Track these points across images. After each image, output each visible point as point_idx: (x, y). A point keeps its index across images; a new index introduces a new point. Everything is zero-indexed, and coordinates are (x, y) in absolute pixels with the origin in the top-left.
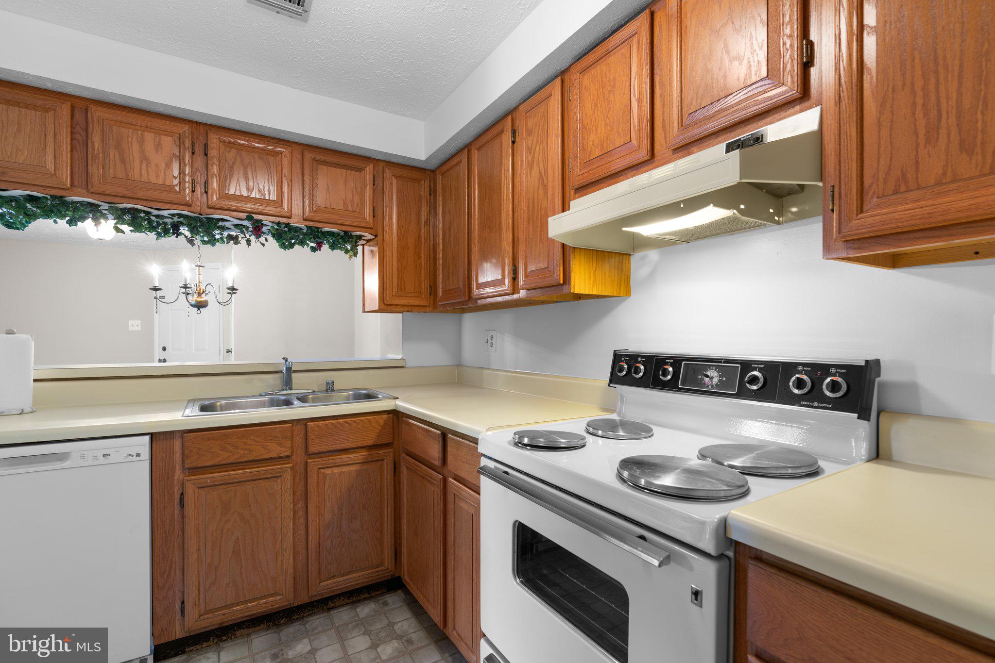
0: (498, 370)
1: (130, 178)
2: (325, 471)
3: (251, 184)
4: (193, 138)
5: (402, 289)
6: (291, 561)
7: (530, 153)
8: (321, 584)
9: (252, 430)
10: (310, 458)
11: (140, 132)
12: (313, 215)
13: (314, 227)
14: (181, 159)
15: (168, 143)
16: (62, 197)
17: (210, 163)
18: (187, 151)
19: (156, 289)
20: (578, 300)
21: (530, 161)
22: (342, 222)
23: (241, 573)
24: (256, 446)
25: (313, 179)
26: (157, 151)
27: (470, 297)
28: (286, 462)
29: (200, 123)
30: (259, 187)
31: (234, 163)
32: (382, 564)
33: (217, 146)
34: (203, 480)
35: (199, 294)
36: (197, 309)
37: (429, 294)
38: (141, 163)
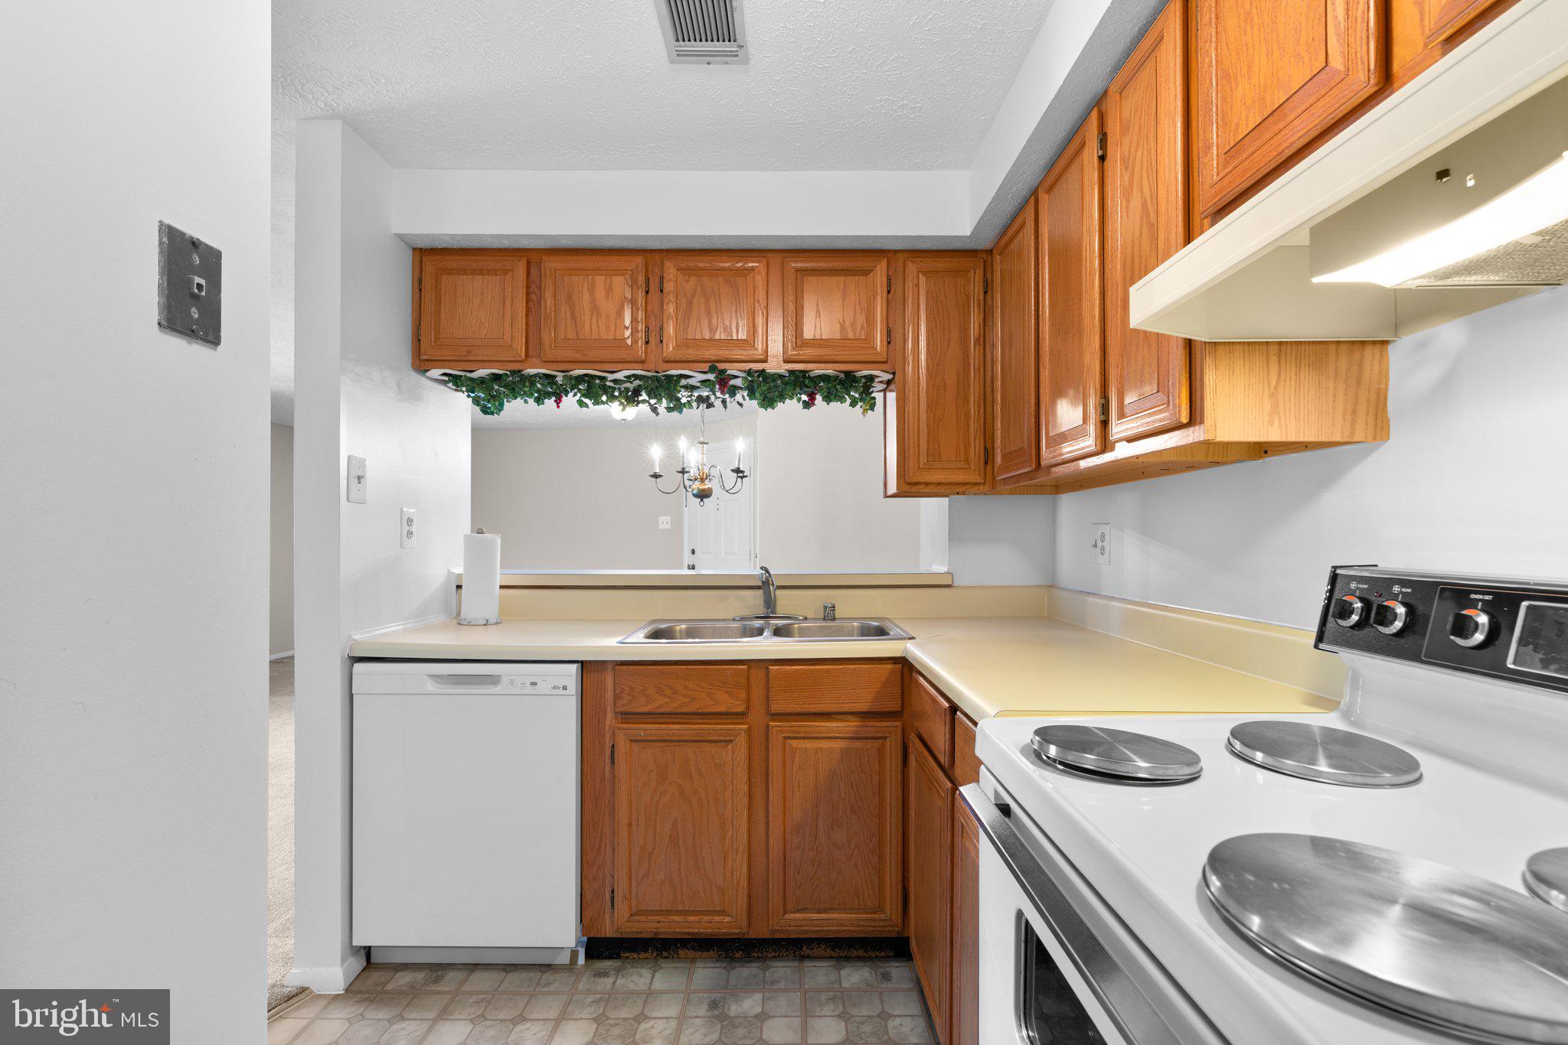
0: (1113, 598)
1: (580, 337)
2: (794, 743)
3: (714, 321)
4: (647, 272)
5: (934, 457)
6: (745, 870)
7: (1127, 168)
8: (787, 916)
9: (695, 669)
10: (773, 721)
11: (590, 277)
12: (797, 353)
13: (798, 371)
14: (633, 302)
15: (620, 285)
16: (519, 371)
17: (666, 301)
18: (640, 290)
19: (656, 476)
20: (1261, 457)
21: (1127, 184)
22: (838, 358)
23: (679, 869)
24: (700, 693)
25: (796, 299)
26: (607, 297)
27: (1039, 464)
28: (740, 721)
29: (655, 250)
30: (724, 324)
31: (694, 295)
32: (880, 908)
33: (674, 277)
34: (635, 731)
35: (702, 480)
36: (700, 500)
37: (982, 462)
38: (592, 315)
